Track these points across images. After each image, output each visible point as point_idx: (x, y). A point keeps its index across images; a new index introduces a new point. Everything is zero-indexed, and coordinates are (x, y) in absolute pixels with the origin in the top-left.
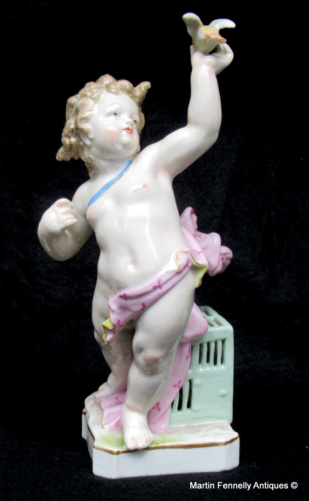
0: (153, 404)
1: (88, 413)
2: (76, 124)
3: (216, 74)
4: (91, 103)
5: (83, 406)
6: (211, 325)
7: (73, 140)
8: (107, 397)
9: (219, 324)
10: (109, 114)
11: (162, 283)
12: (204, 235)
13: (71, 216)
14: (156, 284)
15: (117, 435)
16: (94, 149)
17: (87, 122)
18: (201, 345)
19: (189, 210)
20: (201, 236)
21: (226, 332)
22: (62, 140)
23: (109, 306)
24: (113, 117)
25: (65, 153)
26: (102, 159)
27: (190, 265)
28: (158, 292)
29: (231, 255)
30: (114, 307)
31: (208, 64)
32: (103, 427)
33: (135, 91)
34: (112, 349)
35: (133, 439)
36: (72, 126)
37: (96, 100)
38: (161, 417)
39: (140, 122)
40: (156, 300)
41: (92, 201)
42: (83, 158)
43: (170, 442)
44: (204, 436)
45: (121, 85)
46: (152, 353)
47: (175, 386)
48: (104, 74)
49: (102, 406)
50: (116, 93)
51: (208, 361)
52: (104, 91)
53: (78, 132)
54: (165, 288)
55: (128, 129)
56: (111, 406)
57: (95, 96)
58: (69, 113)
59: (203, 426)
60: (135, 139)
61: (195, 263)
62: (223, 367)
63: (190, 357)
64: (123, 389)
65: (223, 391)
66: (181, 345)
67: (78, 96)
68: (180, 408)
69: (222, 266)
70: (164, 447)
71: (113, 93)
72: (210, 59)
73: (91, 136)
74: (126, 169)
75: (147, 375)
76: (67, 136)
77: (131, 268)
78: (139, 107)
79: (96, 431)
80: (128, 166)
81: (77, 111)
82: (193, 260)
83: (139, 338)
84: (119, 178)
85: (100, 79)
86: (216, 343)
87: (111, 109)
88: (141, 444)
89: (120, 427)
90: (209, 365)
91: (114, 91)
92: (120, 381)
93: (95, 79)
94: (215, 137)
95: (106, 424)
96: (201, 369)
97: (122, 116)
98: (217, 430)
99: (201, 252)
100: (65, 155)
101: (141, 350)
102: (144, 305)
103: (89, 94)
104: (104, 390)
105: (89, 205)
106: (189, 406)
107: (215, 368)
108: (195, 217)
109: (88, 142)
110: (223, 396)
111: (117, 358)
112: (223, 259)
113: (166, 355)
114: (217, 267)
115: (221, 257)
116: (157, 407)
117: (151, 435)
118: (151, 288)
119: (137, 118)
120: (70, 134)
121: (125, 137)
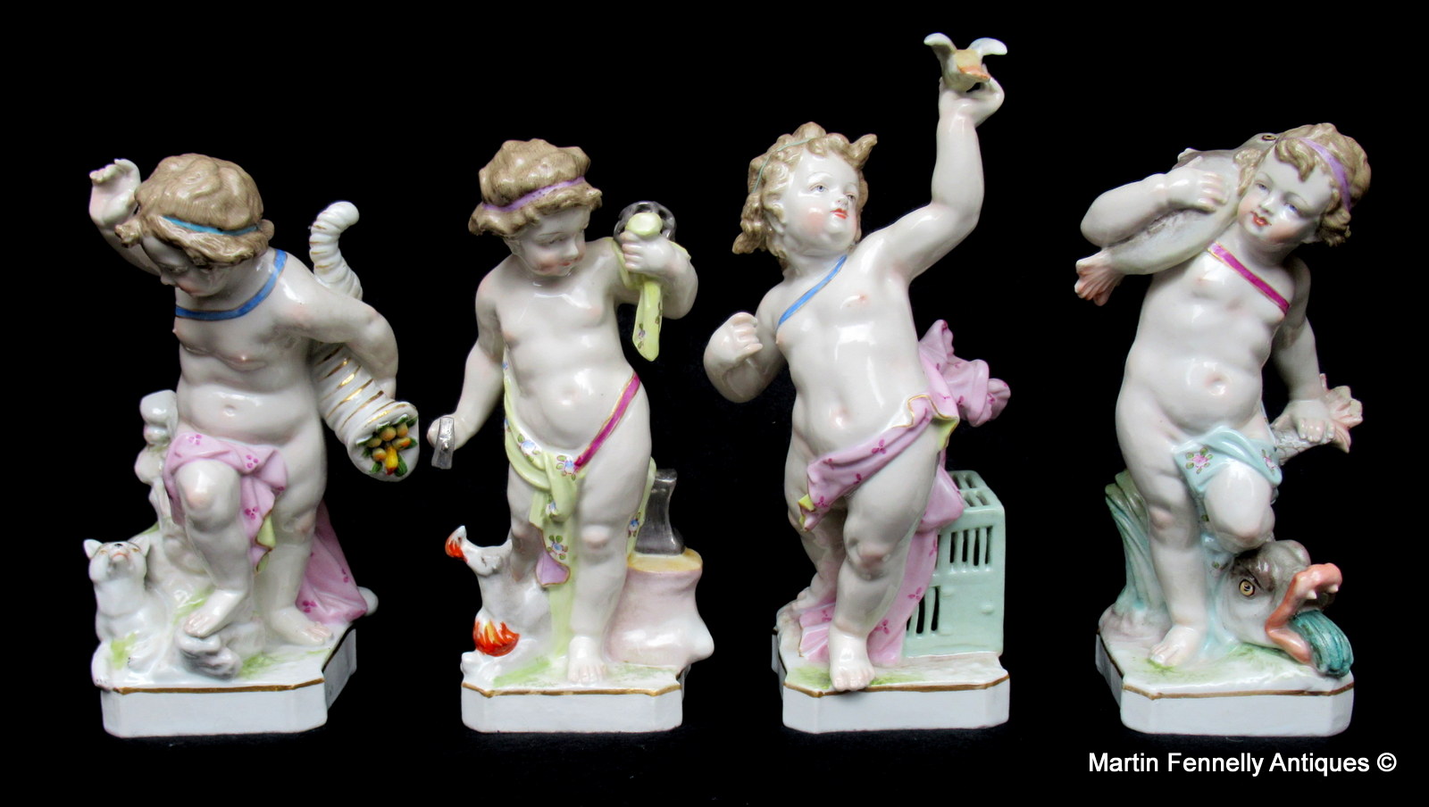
0: (876, 622)
1: (780, 633)
2: (761, 200)
3: (976, 125)
4: (784, 169)
5: (774, 622)
6: (971, 504)
7: (758, 224)
8: (809, 610)
9: (984, 502)
10: (812, 189)
11: (886, 443)
12: (964, 362)
13: (755, 339)
14: (877, 446)
15: (821, 669)
16: (788, 239)
17: (778, 199)
18: (954, 535)
19: (939, 325)
20: (959, 365)
21: (993, 515)
22: (742, 223)
23: (808, 477)
24: (817, 192)
25: (746, 244)
26: (801, 254)
27: (930, 417)
28: (880, 457)
29: (1007, 392)
30: (815, 477)
31: (963, 113)
32: (800, 656)
33: (853, 150)
34: (814, 537)
35: (844, 675)
36: (756, 205)
37: (791, 165)
38: (891, 642)
39: (860, 195)
40: (877, 470)
41: (784, 318)
42: (772, 251)
43: (900, 681)
44: (954, 673)
45: (831, 142)
46: (872, 547)
47: (911, 596)
48: (806, 121)
49: (802, 623)
50: (823, 155)
51: (965, 559)
52: (805, 151)
53: (764, 213)
54: (890, 452)
55: (839, 210)
56: (815, 624)
57: (791, 158)
58: (753, 183)
59: (955, 658)
60: (851, 225)
61: (937, 415)
62: (988, 569)
63: (935, 554)
64: (832, 598)
65: (988, 606)
66: (920, 533)
67: (766, 156)
68: (920, 630)
69: (991, 412)
70: (891, 689)
71: (819, 154)
72: (966, 104)
73: (784, 221)
74: (836, 270)
75: (866, 580)
76: (747, 218)
77: (839, 422)
78: (859, 173)
79: (790, 660)
80: (841, 264)
81: (764, 182)
82: (934, 410)
83: (853, 525)
84: (826, 284)
85: (800, 129)
86: (977, 533)
87: (814, 180)
88: (855, 684)
89: (825, 655)
90: (967, 566)
91: (818, 151)
92: (830, 585)
93: (791, 129)
94: (974, 221)
95: (806, 650)
96: (952, 572)
97: (831, 191)
98: (976, 666)
99: (948, 397)
100: (746, 247)
101: (854, 542)
102: (858, 476)
103: (781, 155)
104: (806, 600)
105: (780, 323)
106: (934, 627)
107: (975, 570)
108: (949, 335)
109: (779, 229)
110: (989, 613)
111: (823, 551)
112: (993, 400)
113: (894, 551)
114: (982, 413)
115: (989, 398)
116: (884, 627)
117: (871, 669)
118: (868, 452)
119: (854, 191)
120: (752, 216)
121: (835, 223)
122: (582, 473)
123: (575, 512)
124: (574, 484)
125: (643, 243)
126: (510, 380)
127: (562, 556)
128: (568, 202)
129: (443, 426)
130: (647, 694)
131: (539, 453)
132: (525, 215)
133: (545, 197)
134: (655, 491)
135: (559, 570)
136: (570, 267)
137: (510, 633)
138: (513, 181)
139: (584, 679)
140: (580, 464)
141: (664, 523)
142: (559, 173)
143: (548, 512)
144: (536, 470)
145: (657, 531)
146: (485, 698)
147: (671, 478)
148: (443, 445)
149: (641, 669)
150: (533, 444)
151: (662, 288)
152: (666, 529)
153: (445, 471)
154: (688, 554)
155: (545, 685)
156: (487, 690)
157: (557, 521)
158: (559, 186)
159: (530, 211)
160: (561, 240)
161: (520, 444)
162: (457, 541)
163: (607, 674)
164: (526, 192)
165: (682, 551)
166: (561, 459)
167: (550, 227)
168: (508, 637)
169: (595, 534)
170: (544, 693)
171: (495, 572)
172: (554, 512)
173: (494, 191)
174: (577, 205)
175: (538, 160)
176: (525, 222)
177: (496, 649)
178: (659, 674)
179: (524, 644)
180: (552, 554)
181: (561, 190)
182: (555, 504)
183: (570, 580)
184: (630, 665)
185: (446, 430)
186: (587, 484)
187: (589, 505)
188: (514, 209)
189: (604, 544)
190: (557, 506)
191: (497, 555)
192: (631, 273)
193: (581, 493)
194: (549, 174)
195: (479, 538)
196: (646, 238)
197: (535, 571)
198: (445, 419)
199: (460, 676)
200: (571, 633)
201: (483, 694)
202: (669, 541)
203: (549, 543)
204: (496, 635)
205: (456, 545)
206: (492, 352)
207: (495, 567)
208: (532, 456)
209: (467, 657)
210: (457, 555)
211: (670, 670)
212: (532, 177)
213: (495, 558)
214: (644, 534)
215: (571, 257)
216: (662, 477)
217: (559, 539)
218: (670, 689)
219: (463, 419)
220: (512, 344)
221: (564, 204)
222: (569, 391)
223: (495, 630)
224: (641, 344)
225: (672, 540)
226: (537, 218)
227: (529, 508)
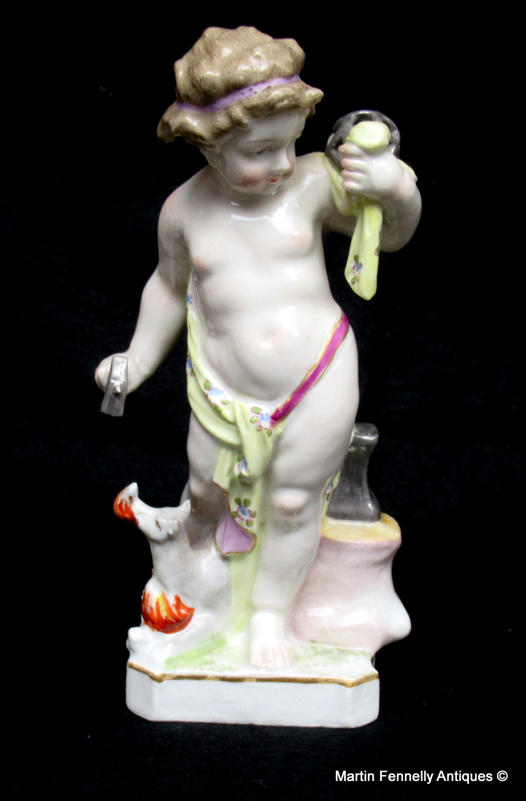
122: (279, 428)
123: (268, 473)
124: (270, 441)
125: (367, 158)
126: (194, 316)
127: (249, 523)
128: (286, 102)
129: (114, 367)
130: (342, 684)
131: (230, 403)
132: (230, 117)
133: (257, 95)
134: (353, 449)
135: (243, 538)
136: (277, 184)
137: (184, 606)
138: (218, 75)
139: (269, 664)
140: (278, 417)
141: (361, 485)
142: (274, 66)
143: (236, 472)
144: (224, 423)
145: (353, 494)
146: (155, 683)
147: (372, 434)
148: (115, 388)
149: (330, 651)
150: (222, 392)
151: (384, 214)
152: (362, 491)
153: (116, 418)
154: (385, 521)
155: (225, 669)
156: (157, 673)
157: (245, 483)
158: (274, 82)
159: (238, 112)
160: (271, 150)
161: (206, 392)
162: (128, 500)
163: (295, 658)
164: (234, 88)
165: (378, 518)
166: (257, 411)
167: (260, 132)
168: (183, 611)
169: (290, 498)
170: (223, 679)
171: (171, 538)
172: (245, 473)
173: (194, 86)
174: (294, 107)
175: (251, 50)
176: (230, 125)
177: (168, 625)
178: (351, 658)
179: (199, 620)
180: (237, 520)
181: (277, 87)
182: (246, 464)
183: (256, 549)
184: (318, 645)
185: (119, 372)
186: (282, 443)
187: (283, 464)
188: (218, 109)
189: (299, 511)
190: (249, 465)
191: (174, 519)
192: (349, 193)
193: (276, 451)
194: (263, 67)
195: (153, 498)
196: (371, 152)
197: (214, 536)
198: (118, 358)
199: (126, 654)
200: (252, 608)
201: (153, 678)
202: (366, 506)
203: (234, 507)
204: (169, 610)
205: (126, 505)
206: (174, 283)
207: (171, 532)
208: (221, 406)
209: (135, 634)
210: (127, 516)
211: (364, 653)
212: (242, 70)
213: (171, 522)
214: (337, 498)
215: (279, 171)
216: (361, 433)
217: (247, 503)
218: (368, 679)
219: (137, 360)
220: (202, 274)
221: (280, 105)
222: (271, 333)
223: (167, 603)
224: (356, 280)
225: (370, 505)
226: (245, 120)
227: (213, 466)
